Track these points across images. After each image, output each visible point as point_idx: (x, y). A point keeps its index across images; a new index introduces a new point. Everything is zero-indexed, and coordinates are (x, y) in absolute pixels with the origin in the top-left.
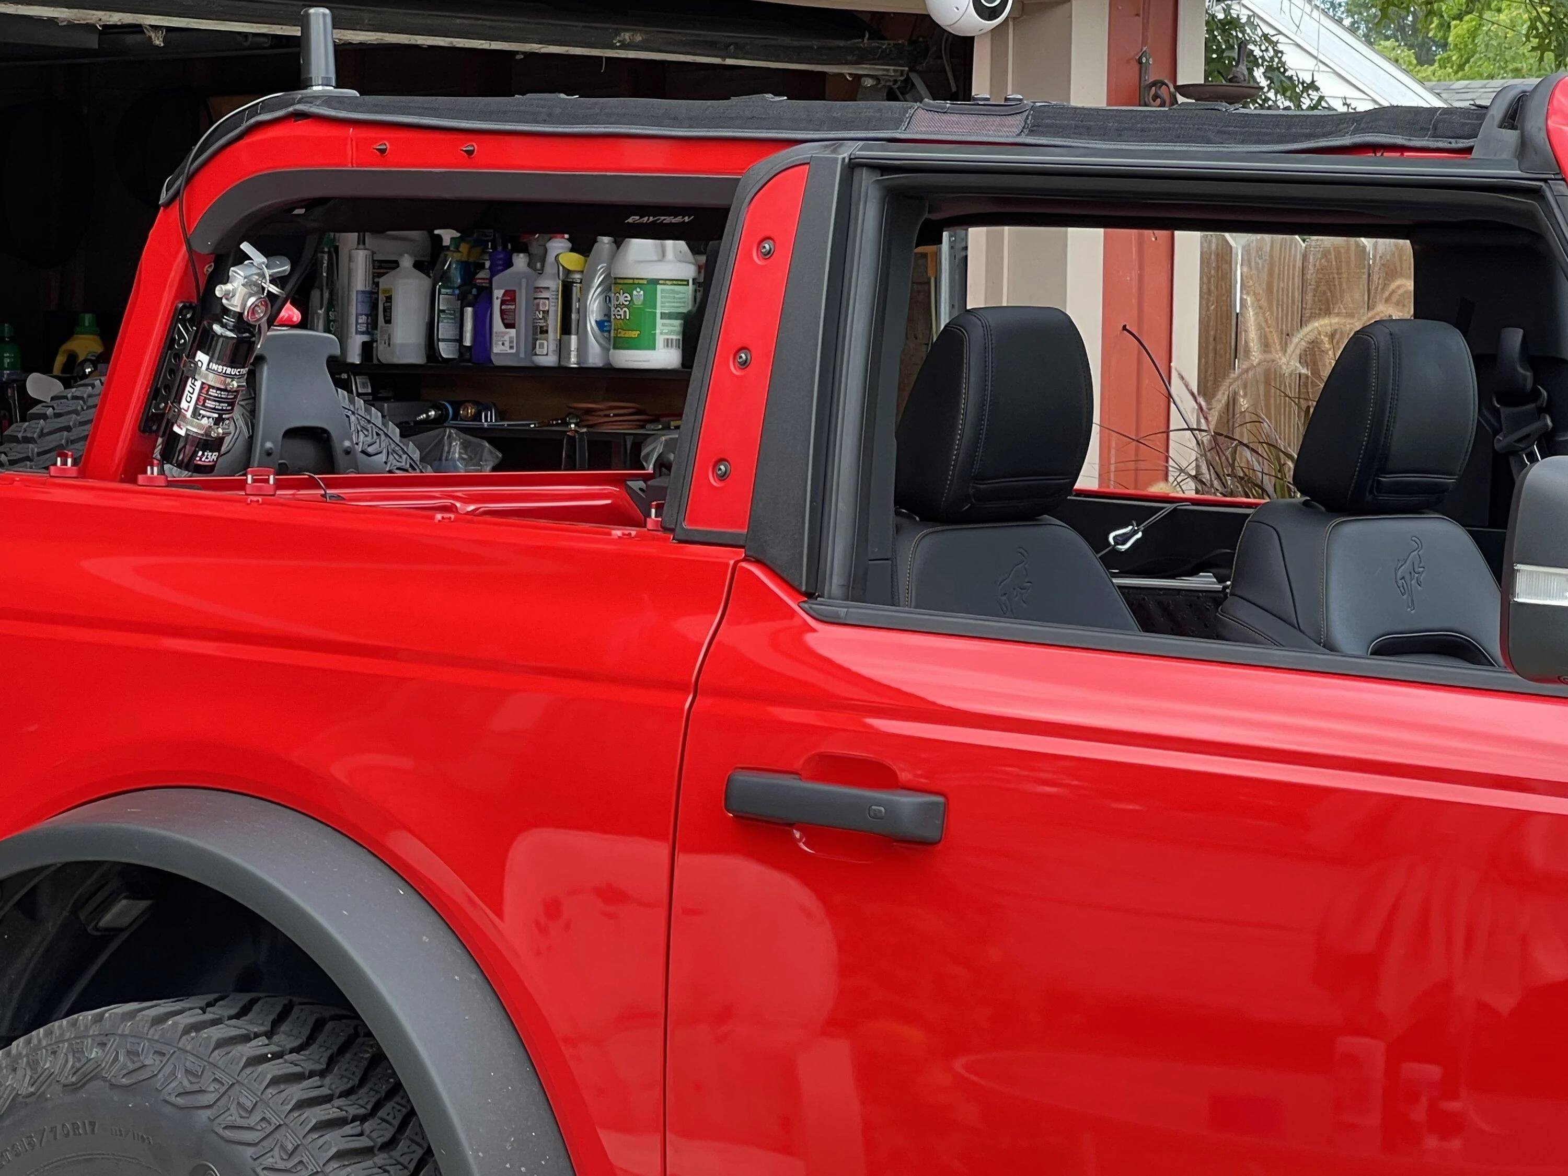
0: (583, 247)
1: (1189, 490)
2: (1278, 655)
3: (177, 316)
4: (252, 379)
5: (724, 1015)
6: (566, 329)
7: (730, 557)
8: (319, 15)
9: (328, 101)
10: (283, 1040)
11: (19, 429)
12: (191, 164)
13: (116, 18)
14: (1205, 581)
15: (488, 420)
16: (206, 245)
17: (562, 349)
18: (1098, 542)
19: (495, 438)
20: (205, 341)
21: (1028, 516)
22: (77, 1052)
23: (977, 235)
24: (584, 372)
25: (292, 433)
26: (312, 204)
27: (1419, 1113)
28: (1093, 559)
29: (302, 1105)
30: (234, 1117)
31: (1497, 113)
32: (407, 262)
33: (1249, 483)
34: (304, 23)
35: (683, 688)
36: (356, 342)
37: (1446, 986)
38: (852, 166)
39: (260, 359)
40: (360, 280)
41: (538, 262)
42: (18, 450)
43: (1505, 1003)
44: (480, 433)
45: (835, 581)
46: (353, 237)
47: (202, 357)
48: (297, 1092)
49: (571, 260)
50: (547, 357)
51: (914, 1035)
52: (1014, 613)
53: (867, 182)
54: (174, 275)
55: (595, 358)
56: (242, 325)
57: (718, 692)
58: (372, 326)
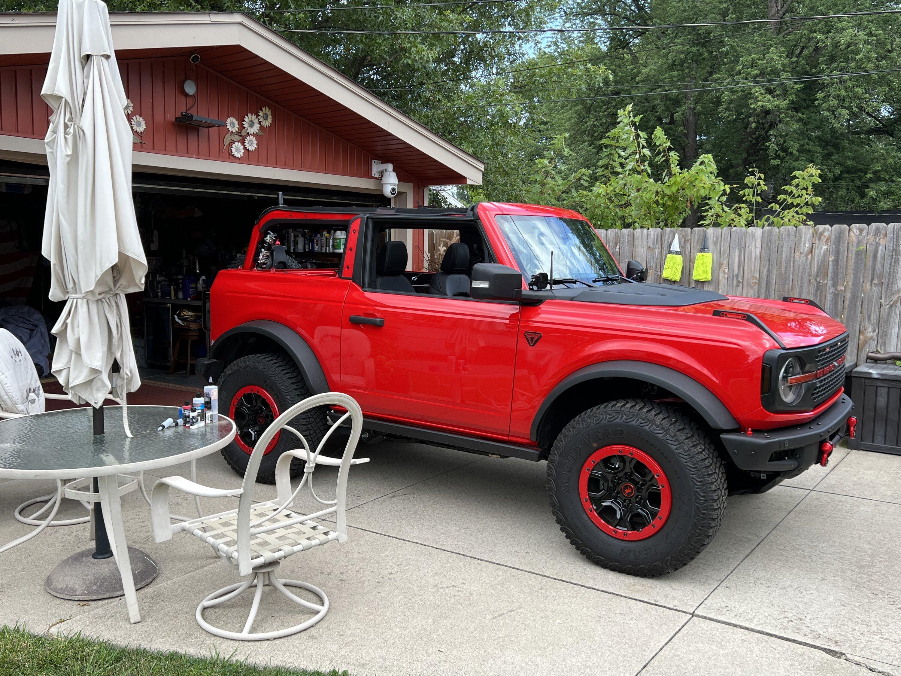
0: (329, 233)
1: (427, 271)
2: (436, 296)
3: (258, 243)
4: (272, 254)
5: (352, 355)
6: (326, 246)
7: (350, 281)
8: (280, 193)
9: (282, 207)
10: (279, 360)
11: (233, 262)
12: (260, 218)
13: (248, 194)
14: (427, 285)
15: (314, 261)
16: (263, 231)
17: (326, 250)
18: (410, 279)
19: (315, 264)
20: (263, 247)
21: (398, 275)
22: (245, 363)
23: (392, 230)
24: (330, 253)
25: (279, 263)
26: (280, 224)
27: (461, 368)
28: (409, 282)
29: (282, 370)
30: (271, 372)
31: (470, 209)
32: (300, 235)
33: (436, 270)
34: (278, 195)
35: (342, 302)
36: (292, 248)
37: (466, 348)
38: (368, 218)
39: (273, 251)
40: (292, 239)
41: (322, 235)
42: (233, 265)
43: (474, 350)
44: (313, 263)
45: (366, 285)
46: (291, 230)
47: (263, 250)
48: (281, 368)
49: (327, 235)
50: (323, 251)
51: (384, 357)
52: (394, 290)
53: (370, 220)
54: (258, 236)
55: (331, 251)
56: (269, 244)
57: (348, 303)
58: (295, 246)
